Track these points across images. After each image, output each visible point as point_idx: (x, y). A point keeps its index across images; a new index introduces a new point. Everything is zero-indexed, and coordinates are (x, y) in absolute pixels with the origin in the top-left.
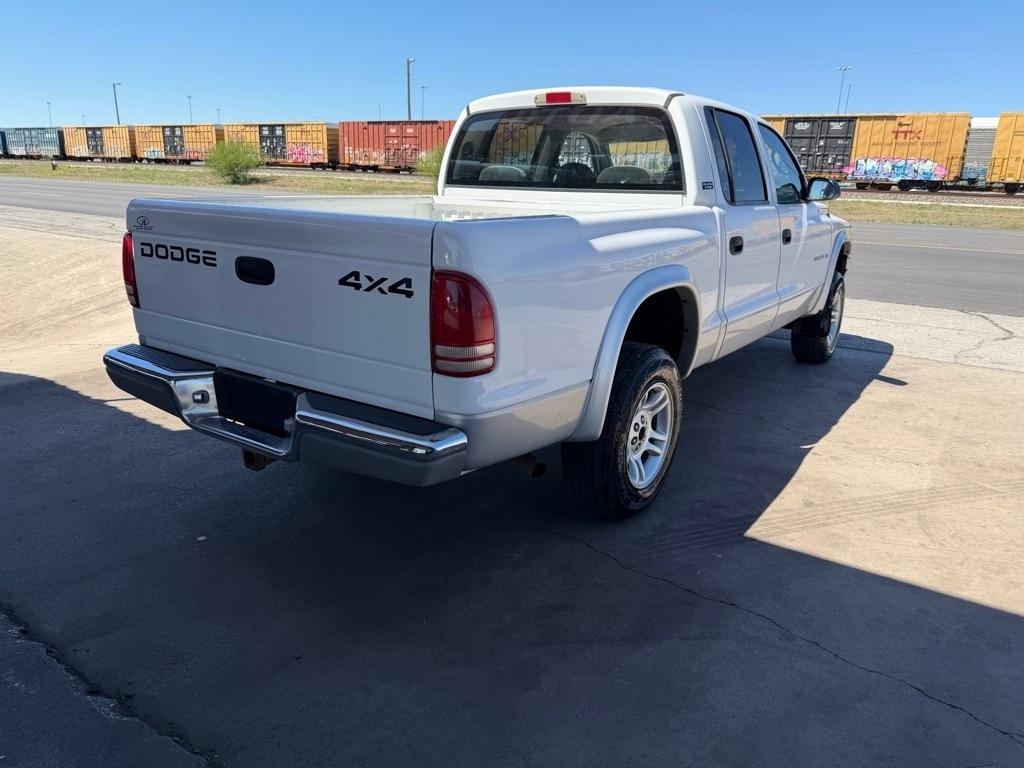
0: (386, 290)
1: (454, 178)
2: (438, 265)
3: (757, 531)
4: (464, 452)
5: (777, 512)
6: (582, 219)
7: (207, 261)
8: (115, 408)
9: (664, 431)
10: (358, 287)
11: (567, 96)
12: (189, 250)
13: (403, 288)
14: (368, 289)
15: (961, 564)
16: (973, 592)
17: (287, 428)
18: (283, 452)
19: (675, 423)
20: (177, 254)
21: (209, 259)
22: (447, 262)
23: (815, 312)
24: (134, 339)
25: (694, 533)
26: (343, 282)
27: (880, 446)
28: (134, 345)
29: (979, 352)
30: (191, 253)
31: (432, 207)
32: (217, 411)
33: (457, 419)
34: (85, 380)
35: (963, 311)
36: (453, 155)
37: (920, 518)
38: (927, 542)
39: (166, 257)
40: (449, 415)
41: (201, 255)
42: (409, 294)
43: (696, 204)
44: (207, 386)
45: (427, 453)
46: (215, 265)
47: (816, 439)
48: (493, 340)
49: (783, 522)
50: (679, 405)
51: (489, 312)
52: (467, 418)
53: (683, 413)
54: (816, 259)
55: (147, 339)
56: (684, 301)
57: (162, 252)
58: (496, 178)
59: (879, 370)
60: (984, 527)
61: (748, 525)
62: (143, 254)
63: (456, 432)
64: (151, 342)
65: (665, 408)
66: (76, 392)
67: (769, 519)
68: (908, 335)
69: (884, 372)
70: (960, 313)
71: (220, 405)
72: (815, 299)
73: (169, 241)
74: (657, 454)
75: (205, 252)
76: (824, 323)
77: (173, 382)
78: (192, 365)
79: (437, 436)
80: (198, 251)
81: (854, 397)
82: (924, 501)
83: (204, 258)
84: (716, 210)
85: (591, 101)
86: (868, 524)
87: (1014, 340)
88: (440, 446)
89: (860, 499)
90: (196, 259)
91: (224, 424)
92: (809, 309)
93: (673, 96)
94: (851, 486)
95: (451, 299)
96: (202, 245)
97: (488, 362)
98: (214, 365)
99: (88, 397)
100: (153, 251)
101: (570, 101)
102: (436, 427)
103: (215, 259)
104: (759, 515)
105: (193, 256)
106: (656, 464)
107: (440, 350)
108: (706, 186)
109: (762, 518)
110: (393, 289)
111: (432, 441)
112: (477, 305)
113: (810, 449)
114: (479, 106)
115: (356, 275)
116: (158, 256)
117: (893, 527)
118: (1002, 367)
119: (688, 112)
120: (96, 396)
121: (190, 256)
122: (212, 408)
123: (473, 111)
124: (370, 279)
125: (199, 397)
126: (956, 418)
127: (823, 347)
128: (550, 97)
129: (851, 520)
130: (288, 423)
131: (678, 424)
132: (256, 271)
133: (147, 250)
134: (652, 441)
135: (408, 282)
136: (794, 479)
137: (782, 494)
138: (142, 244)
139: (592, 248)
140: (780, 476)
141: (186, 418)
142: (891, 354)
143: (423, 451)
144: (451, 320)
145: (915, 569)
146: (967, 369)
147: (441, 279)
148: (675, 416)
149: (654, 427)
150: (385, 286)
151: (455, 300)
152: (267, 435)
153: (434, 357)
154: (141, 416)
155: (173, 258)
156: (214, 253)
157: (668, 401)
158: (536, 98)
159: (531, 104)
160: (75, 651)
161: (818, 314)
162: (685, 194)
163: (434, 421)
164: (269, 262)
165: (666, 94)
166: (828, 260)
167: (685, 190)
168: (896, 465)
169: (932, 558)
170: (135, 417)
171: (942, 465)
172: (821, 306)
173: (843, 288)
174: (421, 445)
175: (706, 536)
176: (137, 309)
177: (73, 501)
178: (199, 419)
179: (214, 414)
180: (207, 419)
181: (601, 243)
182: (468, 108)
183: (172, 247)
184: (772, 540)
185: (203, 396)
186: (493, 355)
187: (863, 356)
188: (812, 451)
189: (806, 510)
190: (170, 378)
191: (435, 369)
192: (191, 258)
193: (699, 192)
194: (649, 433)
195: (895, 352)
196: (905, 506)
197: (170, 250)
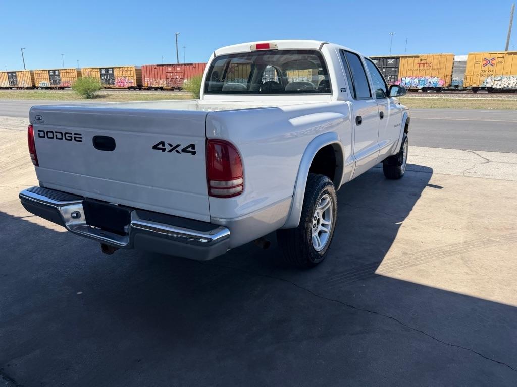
0: (181, 151)
1: (209, 90)
2: (210, 136)
3: (381, 270)
4: (228, 240)
5: (389, 259)
6: (284, 109)
7: (77, 139)
8: (27, 221)
9: (329, 219)
10: (164, 150)
11: (267, 46)
12: (66, 133)
13: (190, 149)
14: (170, 151)
15: (488, 282)
16: (496, 297)
17: (126, 231)
18: (124, 244)
19: (334, 215)
20: (59, 135)
21: (78, 138)
22: (214, 134)
23: (395, 153)
24: (36, 183)
25: (349, 274)
26: (155, 147)
27: (436, 221)
28: (36, 187)
29: (474, 170)
30: (67, 135)
31: (197, 106)
32: (85, 222)
33: (223, 221)
34: (10, 206)
35: (463, 150)
36: (208, 79)
37: (462, 258)
38: (468, 271)
39: (53, 138)
40: (218, 219)
41: (73, 135)
42: (194, 153)
43: (338, 100)
44: (79, 208)
45: (208, 242)
46: (81, 141)
47: (403, 219)
48: (242, 177)
49: (393, 264)
50: (336, 205)
51: (239, 161)
52: (229, 220)
53: (338, 209)
54: (395, 126)
55: (43, 183)
56: (336, 151)
57: (50, 135)
58: (231, 90)
59: (428, 182)
60: (496, 261)
61: (376, 267)
62: (40, 136)
63: (223, 229)
64: (46, 185)
65: (329, 207)
66: (5, 213)
67: (386, 263)
68: (438, 163)
69: (430, 182)
70: (462, 151)
71: (87, 219)
72: (395, 146)
73: (54, 128)
74: (325, 232)
75: (75, 134)
76: (400, 159)
77: (59, 207)
78: (71, 197)
79: (213, 232)
80: (71, 133)
81: (418, 196)
82: (463, 249)
83: (75, 137)
84: (348, 102)
85: (280, 48)
86: (437, 263)
87: (490, 163)
88: (214, 237)
89: (431, 250)
90: (70, 138)
91: (90, 230)
92: (392, 152)
93: (323, 44)
94: (425, 243)
95: (218, 154)
96: (74, 130)
97: (240, 189)
98: (83, 197)
99: (12, 216)
100: (44, 134)
101: (269, 48)
102: (211, 226)
103: (81, 138)
104: (381, 261)
105: (68, 136)
106: (326, 237)
107: (213, 183)
108: (343, 90)
109: (382, 263)
110: (184, 150)
111: (210, 235)
112: (232, 157)
113: (401, 224)
114: (221, 51)
115: (163, 143)
116: (48, 137)
117: (450, 264)
118: (486, 177)
119: (332, 52)
120: (16, 215)
121: (67, 136)
122: (82, 220)
123: (217, 55)
124: (171, 145)
125: (75, 215)
126: (470, 205)
127: (400, 171)
128: (258, 46)
129: (428, 262)
130: (126, 227)
131: (336, 215)
132: (105, 143)
133: (42, 134)
134: (323, 225)
135: (193, 146)
136: (395, 241)
137: (391, 249)
138: (39, 131)
139: (290, 124)
140: (388, 239)
141: (68, 227)
142: (432, 173)
143: (206, 241)
144: (218, 166)
145: (466, 286)
146: (471, 179)
147: (211, 144)
148: (334, 211)
149: (324, 218)
150: (179, 149)
151: (220, 155)
152: (115, 235)
153: (209, 187)
154: (42, 225)
155: (57, 138)
156: (80, 134)
157: (330, 204)
158: (251, 47)
159: (248, 50)
160: (9, 365)
161: (397, 154)
162: (332, 95)
163: (210, 223)
164: (111, 138)
165: (320, 43)
166: (400, 127)
167: (332, 93)
168: (445, 230)
169: (472, 279)
170: (39, 226)
171: (468, 229)
172: (398, 150)
173: (407, 141)
174: (204, 237)
175: (356, 275)
176: (38, 167)
177: (6, 275)
178: (75, 227)
179: (84, 224)
180: (80, 227)
181: (295, 121)
182: (214, 54)
183: (56, 132)
184: (389, 275)
185: (77, 214)
186: (242, 185)
187: (418, 174)
188: (402, 225)
189: (404, 257)
190: (58, 205)
191: (210, 194)
192: (67, 138)
193: (339, 94)
194: (322, 221)
195: (434, 172)
196: (453, 252)
197: (55, 134)
